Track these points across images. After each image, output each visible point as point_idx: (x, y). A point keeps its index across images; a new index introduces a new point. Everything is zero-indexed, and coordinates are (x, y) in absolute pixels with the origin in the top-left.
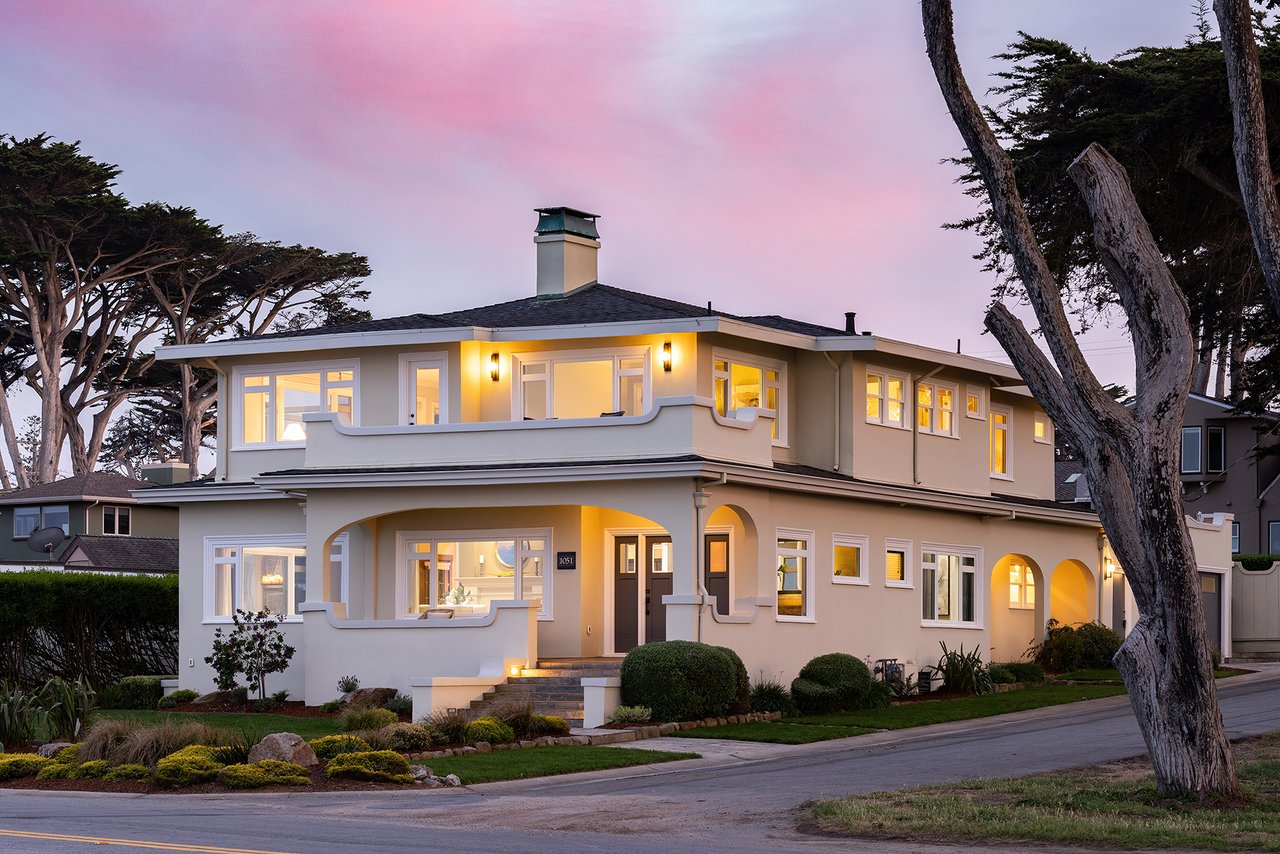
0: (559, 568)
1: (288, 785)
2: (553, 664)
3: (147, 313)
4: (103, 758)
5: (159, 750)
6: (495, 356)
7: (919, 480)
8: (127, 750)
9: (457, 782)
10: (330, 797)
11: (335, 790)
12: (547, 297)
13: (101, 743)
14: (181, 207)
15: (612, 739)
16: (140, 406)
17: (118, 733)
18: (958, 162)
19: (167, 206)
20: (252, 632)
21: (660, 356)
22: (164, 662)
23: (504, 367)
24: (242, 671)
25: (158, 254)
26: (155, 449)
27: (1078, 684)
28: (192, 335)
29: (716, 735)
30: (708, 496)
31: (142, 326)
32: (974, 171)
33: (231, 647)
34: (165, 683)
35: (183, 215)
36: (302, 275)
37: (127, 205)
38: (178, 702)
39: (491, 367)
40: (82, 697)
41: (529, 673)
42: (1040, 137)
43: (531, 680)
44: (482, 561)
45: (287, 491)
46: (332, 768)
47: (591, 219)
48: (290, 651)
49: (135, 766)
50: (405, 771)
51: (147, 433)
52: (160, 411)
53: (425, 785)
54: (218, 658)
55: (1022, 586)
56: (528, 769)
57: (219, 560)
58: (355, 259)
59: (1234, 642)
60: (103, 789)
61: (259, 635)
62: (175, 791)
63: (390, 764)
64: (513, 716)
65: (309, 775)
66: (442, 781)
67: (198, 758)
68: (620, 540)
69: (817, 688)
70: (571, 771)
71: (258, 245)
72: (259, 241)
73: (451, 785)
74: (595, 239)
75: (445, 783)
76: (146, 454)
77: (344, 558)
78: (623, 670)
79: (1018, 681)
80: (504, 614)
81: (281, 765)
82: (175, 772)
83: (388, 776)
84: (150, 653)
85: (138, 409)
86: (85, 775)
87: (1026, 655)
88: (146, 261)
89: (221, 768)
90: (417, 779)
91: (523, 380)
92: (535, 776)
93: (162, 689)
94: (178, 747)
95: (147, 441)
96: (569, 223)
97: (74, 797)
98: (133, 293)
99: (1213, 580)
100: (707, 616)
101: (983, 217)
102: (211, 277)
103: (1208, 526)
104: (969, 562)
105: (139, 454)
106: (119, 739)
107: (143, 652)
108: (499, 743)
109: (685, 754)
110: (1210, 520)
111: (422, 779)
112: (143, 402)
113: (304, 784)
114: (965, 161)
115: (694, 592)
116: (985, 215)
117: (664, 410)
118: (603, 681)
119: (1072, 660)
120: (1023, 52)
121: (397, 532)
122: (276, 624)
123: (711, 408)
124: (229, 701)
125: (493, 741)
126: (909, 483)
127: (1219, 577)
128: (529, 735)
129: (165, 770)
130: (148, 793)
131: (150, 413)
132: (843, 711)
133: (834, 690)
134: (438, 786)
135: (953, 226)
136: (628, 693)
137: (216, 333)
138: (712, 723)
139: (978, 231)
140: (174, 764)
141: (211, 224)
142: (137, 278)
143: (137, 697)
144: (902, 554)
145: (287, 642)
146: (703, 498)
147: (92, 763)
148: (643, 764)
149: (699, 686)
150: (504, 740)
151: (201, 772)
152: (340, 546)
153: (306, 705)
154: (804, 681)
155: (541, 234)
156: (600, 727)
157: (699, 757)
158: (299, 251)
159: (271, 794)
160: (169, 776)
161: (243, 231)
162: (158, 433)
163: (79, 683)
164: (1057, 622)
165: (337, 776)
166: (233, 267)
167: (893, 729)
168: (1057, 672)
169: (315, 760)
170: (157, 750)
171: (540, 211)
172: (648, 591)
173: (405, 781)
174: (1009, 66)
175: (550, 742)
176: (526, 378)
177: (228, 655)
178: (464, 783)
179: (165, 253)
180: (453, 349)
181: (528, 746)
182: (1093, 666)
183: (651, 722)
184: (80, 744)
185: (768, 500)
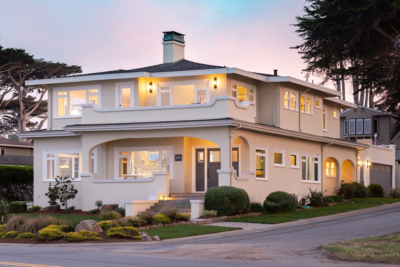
0: (176, 160)
1: (93, 240)
2: (175, 195)
3: (8, 85)
4: (15, 230)
5: (38, 227)
6: (151, 84)
7: (301, 129)
8: (25, 227)
9: (158, 239)
10: (110, 245)
11: (111, 242)
12: (167, 64)
13: (14, 225)
14: (20, 49)
15: (205, 222)
16: (4, 118)
17: (20, 221)
18: (295, 25)
19: (16, 48)
20: (63, 184)
21: (213, 83)
22: (25, 197)
23: (154, 87)
24: (58, 198)
25: (12, 65)
26: (9, 131)
27: (356, 203)
28: (23, 92)
29: (242, 221)
30: (234, 133)
31: (6, 90)
32: (301, 29)
33: (54, 190)
34: (27, 204)
35: (21, 51)
36: (60, 72)
37: (2, 48)
38: (34, 210)
39: (149, 87)
40: (4, 207)
41: (167, 199)
42: (323, 17)
43: (167, 201)
44: (143, 159)
45: (75, 132)
46: (109, 234)
47: (182, 36)
48: (76, 192)
49: (28, 233)
50: (138, 235)
51: (6, 126)
52: (10, 119)
53: (146, 240)
54: (50, 194)
55: (330, 169)
56: (183, 234)
57: (49, 159)
58: (77, 67)
60: (16, 242)
61: (65, 185)
62: (46, 243)
63: (132, 232)
64: (170, 214)
65: (100, 236)
66: (152, 239)
67: (55, 230)
68: (198, 150)
69: (273, 204)
70: (198, 235)
71: (45, 62)
72: (45, 61)
73: (156, 240)
74: (183, 43)
75: (154, 239)
76: (6, 133)
77: (95, 157)
78: (206, 197)
79: (335, 202)
80: (157, 177)
81: (89, 232)
82: (46, 235)
83: (131, 237)
84: (20, 193)
85: (3, 119)
86: (8, 237)
87: (334, 193)
88: (8, 67)
89: (64, 234)
90: (142, 238)
91: (161, 92)
92: (186, 236)
93: (26, 206)
94: (46, 226)
95: (6, 129)
96: (175, 37)
97: (5, 245)
98: (3, 78)
99: (389, 168)
100: (233, 177)
101: (303, 45)
102: (29, 73)
103: (388, 149)
104: (316, 159)
105: (3, 133)
106: (21, 223)
107: (18, 193)
108: (166, 224)
109: (236, 228)
110: (388, 147)
111: (145, 238)
112: (5, 116)
113: (99, 240)
114: (297, 25)
115: (229, 168)
116: (304, 44)
117: (217, 101)
118: (199, 201)
119: (352, 194)
121: (115, 148)
122: (71, 181)
123: (234, 101)
124: (54, 210)
125: (163, 223)
126: (298, 131)
127: (391, 166)
128: (176, 221)
129: (42, 235)
130: (35, 244)
131: (7, 120)
132: (281, 212)
133: (279, 204)
134: (151, 241)
135: (293, 48)
136: (208, 205)
137: (30, 92)
138: (238, 216)
139: (301, 49)
140: (46, 232)
141: (30, 55)
142: (5, 73)
143: (17, 209)
144: (295, 156)
145: (75, 188)
146: (232, 134)
147: (11, 232)
148: (223, 232)
149: (234, 203)
150: (167, 223)
151: (57, 235)
152: (94, 153)
153: (83, 211)
154: (268, 201)
155: (165, 41)
156: (198, 218)
157: (242, 229)
158: (59, 64)
159: (86, 244)
160: (44, 237)
161: (40, 58)
162: (10, 126)
163: (3, 202)
164: (344, 181)
165: (111, 237)
166: (37, 70)
167: (304, 219)
168: (347, 199)
169: (101, 230)
170: (37, 227)
171: (164, 33)
172: (208, 169)
173: (138, 239)
175: (184, 224)
176: (163, 91)
177: (54, 193)
178: (161, 239)
179: (14, 65)
180: (136, 80)
181: (176, 225)
182: (358, 197)
183: (217, 216)
184: (5, 225)
185: (253, 135)
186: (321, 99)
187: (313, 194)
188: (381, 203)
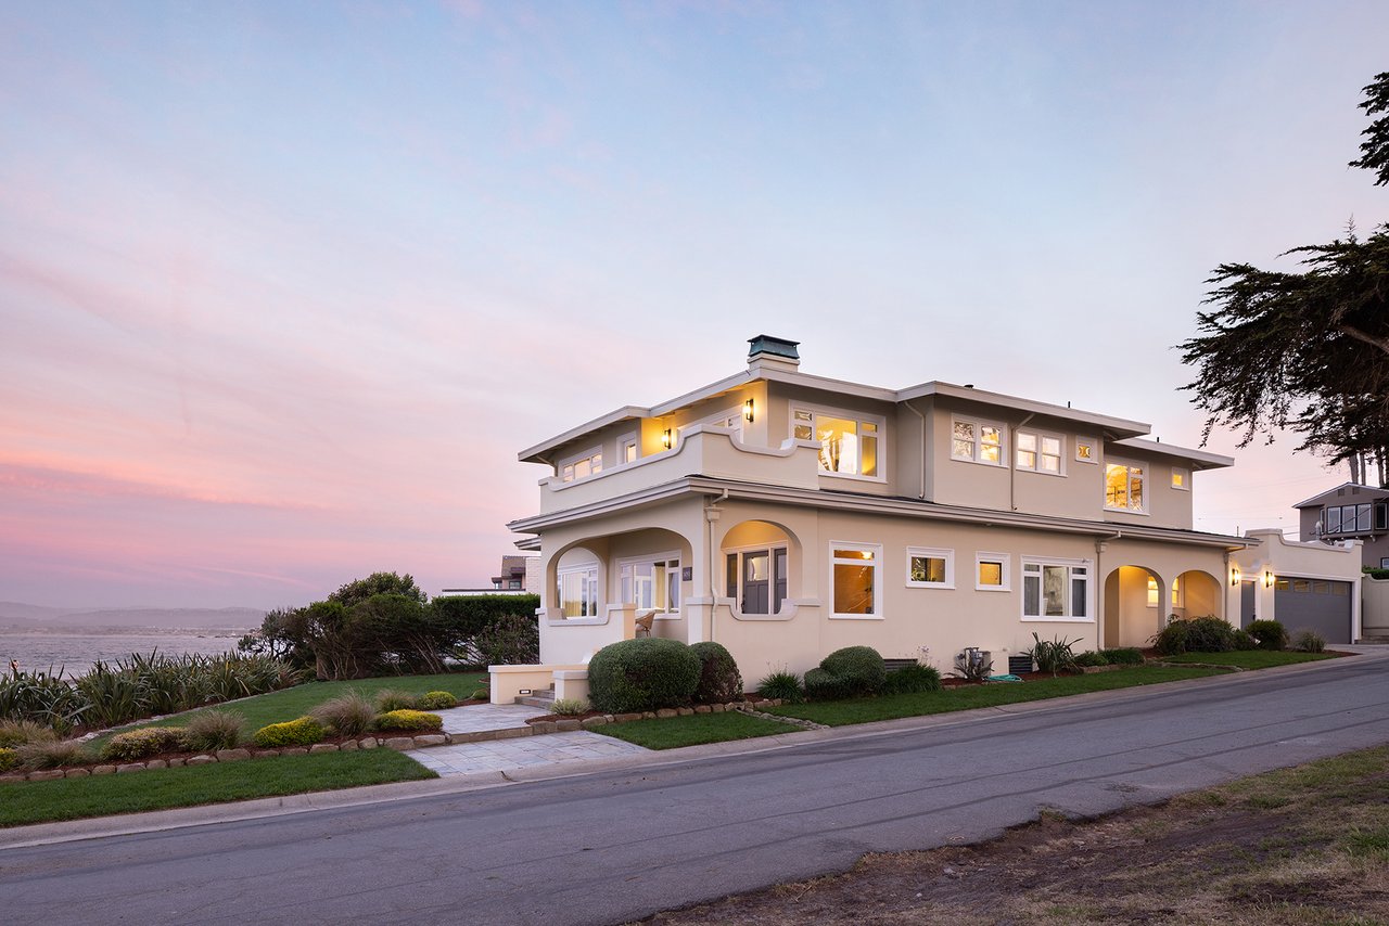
0: (684, 580)
6: (669, 431)
7: (1018, 507)
21: (744, 410)
30: (719, 511)
39: (665, 438)
47: (793, 345)
59: (1363, 628)
79: (1113, 664)
80: (614, 615)
87: (1149, 641)
96: (768, 346)
99: (1341, 586)
100: (719, 615)
103: (1340, 549)
110: (1342, 545)
115: (706, 594)
118: (562, 674)
120: (1222, 275)
123: (727, 435)
127: (1351, 584)
144: (1000, 564)
146: (713, 512)
154: (820, 671)
155: (751, 356)
164: (1176, 617)
168: (1159, 655)
174: (1216, 286)
180: (638, 428)
182: (1201, 650)
185: (816, 518)
186: (1096, 442)
187: (1040, 647)
188: (1229, 669)
